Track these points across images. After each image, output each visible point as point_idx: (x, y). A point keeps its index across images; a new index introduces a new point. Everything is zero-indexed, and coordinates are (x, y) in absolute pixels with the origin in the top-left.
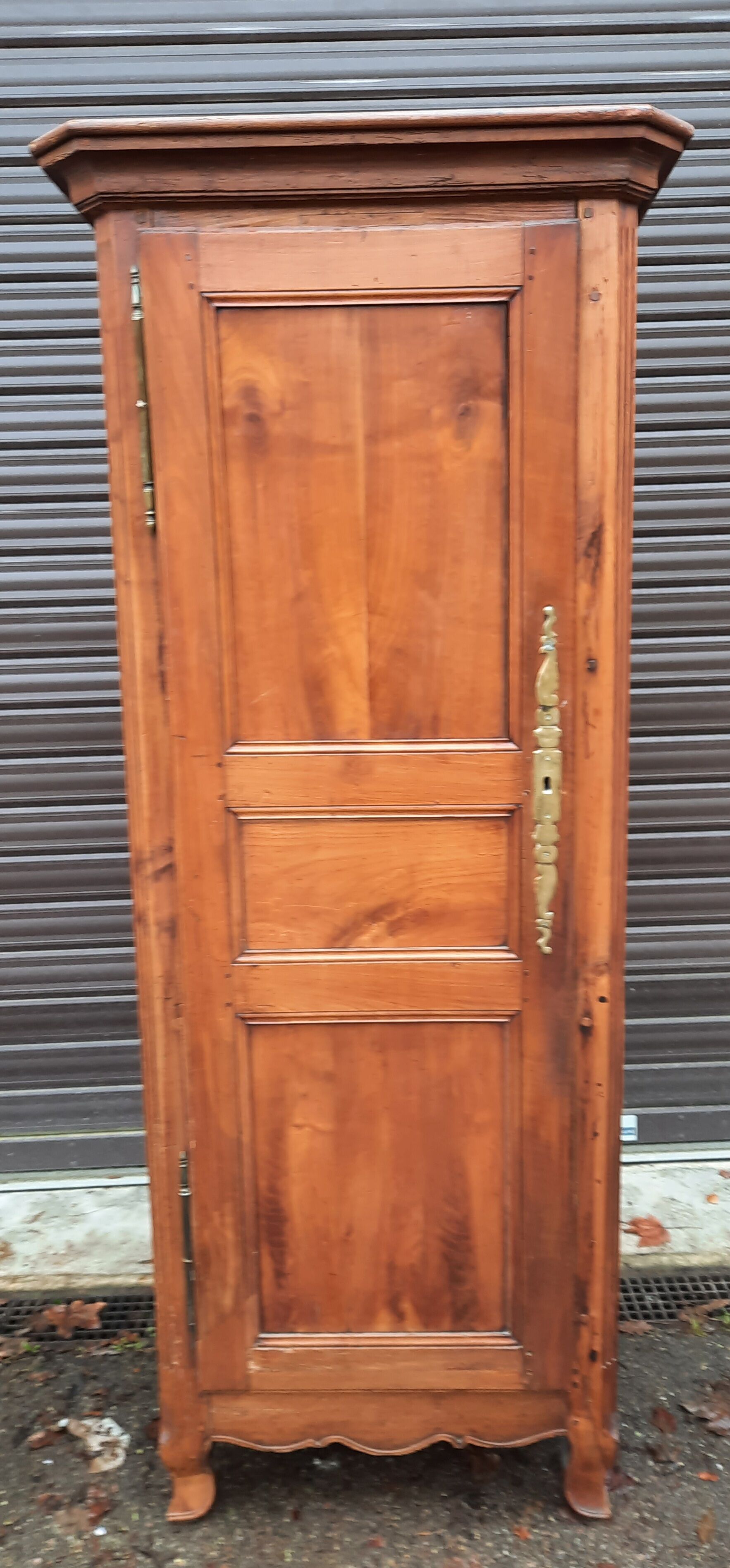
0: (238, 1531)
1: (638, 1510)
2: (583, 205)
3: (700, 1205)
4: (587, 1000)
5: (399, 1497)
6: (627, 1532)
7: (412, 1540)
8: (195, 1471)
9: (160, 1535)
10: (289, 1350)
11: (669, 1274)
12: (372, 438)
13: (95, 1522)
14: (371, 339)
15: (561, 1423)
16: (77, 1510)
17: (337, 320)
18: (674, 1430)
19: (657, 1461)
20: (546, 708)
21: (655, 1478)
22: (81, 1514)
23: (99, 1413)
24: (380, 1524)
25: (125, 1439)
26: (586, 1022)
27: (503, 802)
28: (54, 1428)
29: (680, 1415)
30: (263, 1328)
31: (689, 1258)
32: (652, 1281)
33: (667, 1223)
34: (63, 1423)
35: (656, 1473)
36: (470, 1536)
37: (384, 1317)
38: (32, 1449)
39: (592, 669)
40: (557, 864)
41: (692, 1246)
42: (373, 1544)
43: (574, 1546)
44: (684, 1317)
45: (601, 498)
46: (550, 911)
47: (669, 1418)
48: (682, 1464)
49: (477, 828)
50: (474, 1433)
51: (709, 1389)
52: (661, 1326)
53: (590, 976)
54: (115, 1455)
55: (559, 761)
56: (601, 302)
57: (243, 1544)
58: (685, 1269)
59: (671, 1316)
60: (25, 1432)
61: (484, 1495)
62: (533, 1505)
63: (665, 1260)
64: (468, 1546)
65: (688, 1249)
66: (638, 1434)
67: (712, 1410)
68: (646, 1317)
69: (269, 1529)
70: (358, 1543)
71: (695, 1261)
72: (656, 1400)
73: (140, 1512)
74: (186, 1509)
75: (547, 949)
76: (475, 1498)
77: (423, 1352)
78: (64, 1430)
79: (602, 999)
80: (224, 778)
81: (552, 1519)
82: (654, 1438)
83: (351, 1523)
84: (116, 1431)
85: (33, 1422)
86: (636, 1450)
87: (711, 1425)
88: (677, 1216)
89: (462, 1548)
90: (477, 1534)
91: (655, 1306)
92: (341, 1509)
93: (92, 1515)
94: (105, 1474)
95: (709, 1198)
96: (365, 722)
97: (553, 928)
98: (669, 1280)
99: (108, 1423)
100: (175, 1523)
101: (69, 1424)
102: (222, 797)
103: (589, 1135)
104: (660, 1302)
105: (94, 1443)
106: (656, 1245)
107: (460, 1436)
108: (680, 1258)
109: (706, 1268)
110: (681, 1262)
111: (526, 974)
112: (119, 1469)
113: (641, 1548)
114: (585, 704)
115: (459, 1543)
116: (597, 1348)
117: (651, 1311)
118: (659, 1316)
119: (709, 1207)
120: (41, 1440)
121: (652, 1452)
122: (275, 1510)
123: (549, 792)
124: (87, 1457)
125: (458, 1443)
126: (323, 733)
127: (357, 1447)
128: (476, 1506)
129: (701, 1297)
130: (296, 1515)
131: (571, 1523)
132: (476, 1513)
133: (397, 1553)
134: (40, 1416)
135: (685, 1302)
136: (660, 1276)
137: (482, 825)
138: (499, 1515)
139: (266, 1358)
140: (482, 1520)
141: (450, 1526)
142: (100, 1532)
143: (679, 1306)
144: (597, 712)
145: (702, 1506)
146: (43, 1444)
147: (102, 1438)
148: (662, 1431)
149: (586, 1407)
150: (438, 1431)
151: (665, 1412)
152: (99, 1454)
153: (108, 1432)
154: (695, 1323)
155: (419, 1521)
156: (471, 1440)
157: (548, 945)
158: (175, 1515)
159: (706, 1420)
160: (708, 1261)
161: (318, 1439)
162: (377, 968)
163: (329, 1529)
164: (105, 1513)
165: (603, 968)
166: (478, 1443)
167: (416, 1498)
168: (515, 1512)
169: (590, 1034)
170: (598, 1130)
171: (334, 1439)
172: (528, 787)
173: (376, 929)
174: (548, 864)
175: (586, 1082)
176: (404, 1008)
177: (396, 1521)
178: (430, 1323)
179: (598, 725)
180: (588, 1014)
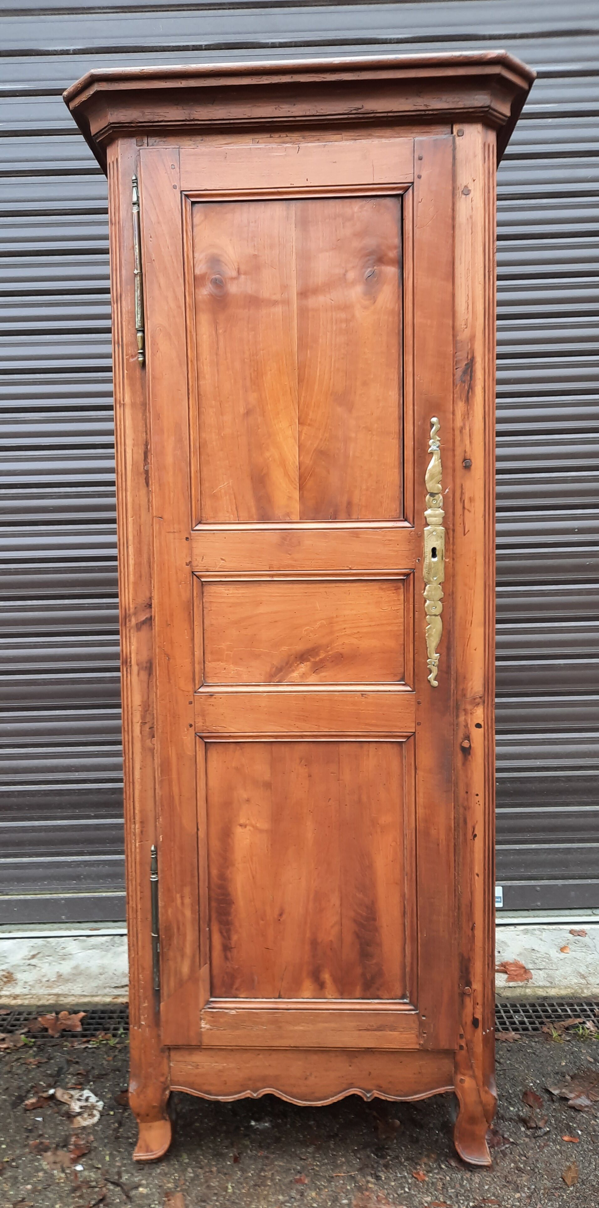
0: (190, 1170)
1: (515, 1162)
2: (457, 128)
3: (554, 954)
4: (466, 726)
5: (318, 1148)
6: (506, 1177)
7: (330, 1179)
8: (156, 1118)
9: (127, 1172)
10: (233, 1012)
11: (533, 1001)
12: (303, 294)
13: (75, 1161)
14: (303, 223)
15: (450, 1081)
16: (60, 1152)
17: (279, 208)
18: (541, 1106)
19: (528, 1128)
20: (432, 495)
21: (527, 1140)
22: (64, 1156)
23: (80, 1086)
24: (303, 1167)
25: (100, 1104)
26: (466, 744)
27: (401, 567)
28: (45, 1095)
29: (546, 1097)
30: (213, 993)
31: (548, 990)
32: (518, 1006)
33: (530, 966)
34: (52, 1091)
35: (527, 1136)
36: (378, 1178)
37: (308, 985)
38: (26, 1110)
39: (468, 467)
40: (441, 615)
41: (551, 983)
42: (299, 1181)
43: (462, 1186)
44: (545, 1029)
45: (472, 338)
46: (436, 653)
47: (537, 1098)
48: (548, 1129)
49: (381, 589)
50: (379, 1088)
51: (568, 1078)
52: (527, 1036)
53: (469, 707)
54: (92, 1115)
55: (443, 536)
56: (471, 196)
57: (193, 1179)
58: (545, 998)
59: (535, 1029)
60: (21, 1099)
61: (387, 1149)
62: (428, 1156)
63: (529, 991)
64: (375, 1184)
65: (548, 984)
66: (512, 1109)
67: (571, 1092)
68: (516, 1030)
69: (214, 1169)
70: (287, 1181)
71: (553, 992)
72: (526, 1086)
73: (111, 1155)
74: (148, 1150)
75: (435, 683)
76: (380, 1150)
77: (340, 1014)
78: (53, 1097)
79: (478, 726)
81: (443, 1166)
82: (524, 1112)
83: (280, 1166)
84: (93, 1099)
85: (28, 1092)
86: (511, 1119)
87: (570, 1102)
88: (537, 961)
89: (370, 1185)
90: (383, 1176)
91: (522, 1023)
92: (272, 1156)
93: (72, 1156)
94: (84, 1128)
95: (562, 949)
96: (296, 506)
97: (438, 666)
98: (533, 1005)
99: (86, 1093)
100: (139, 1162)
101: (55, 1093)
102: (188, 564)
103: (470, 836)
104: (526, 1020)
105: (76, 1107)
106: (521, 981)
107: (369, 1091)
108: (541, 990)
109: (562, 998)
110: (541, 993)
111: (419, 703)
112: (94, 1125)
113: (517, 1188)
114: (462, 493)
115: (368, 1182)
116: (479, 1016)
117: (519, 1027)
118: (526, 1029)
119: (562, 955)
120: (33, 1104)
121: (524, 1121)
122: (219, 1155)
123: (435, 559)
124: (70, 1116)
125: (367, 1097)
127: (286, 1098)
128: (383, 1157)
129: (559, 1017)
130: (236, 1160)
131: (459, 1170)
132: (382, 1162)
133: (319, 1189)
134: (32, 1087)
135: (545, 1020)
136: (524, 1002)
137: (385, 586)
138: (401, 1164)
139: (215, 1017)
140: (386, 1166)
141: (360, 1170)
142: (79, 1168)
143: (542, 1023)
144: (471, 500)
145: (567, 1160)
146: (35, 1107)
147: (83, 1104)
148: (530, 1106)
149: (471, 1067)
150: (351, 1086)
151: (534, 1094)
152: (79, 1114)
153: (87, 1099)
154: (555, 1034)
155: (336, 1167)
156: (376, 1094)
157: (435, 679)
158: (139, 1155)
159: (567, 1099)
160: (563, 992)
161: (255, 1091)
162: (304, 698)
163: (262, 1170)
164: (84, 1155)
165: (478, 700)
166: (384, 1096)
167: (333, 1150)
168: (414, 1161)
169: (469, 754)
170: (476, 832)
171: (267, 1091)
172: (420, 556)
173: (304, 668)
174: (435, 615)
175: (467, 792)
176: (325, 730)
177: (317, 1165)
178: (344, 991)
179: (472, 510)
180: (468, 737)
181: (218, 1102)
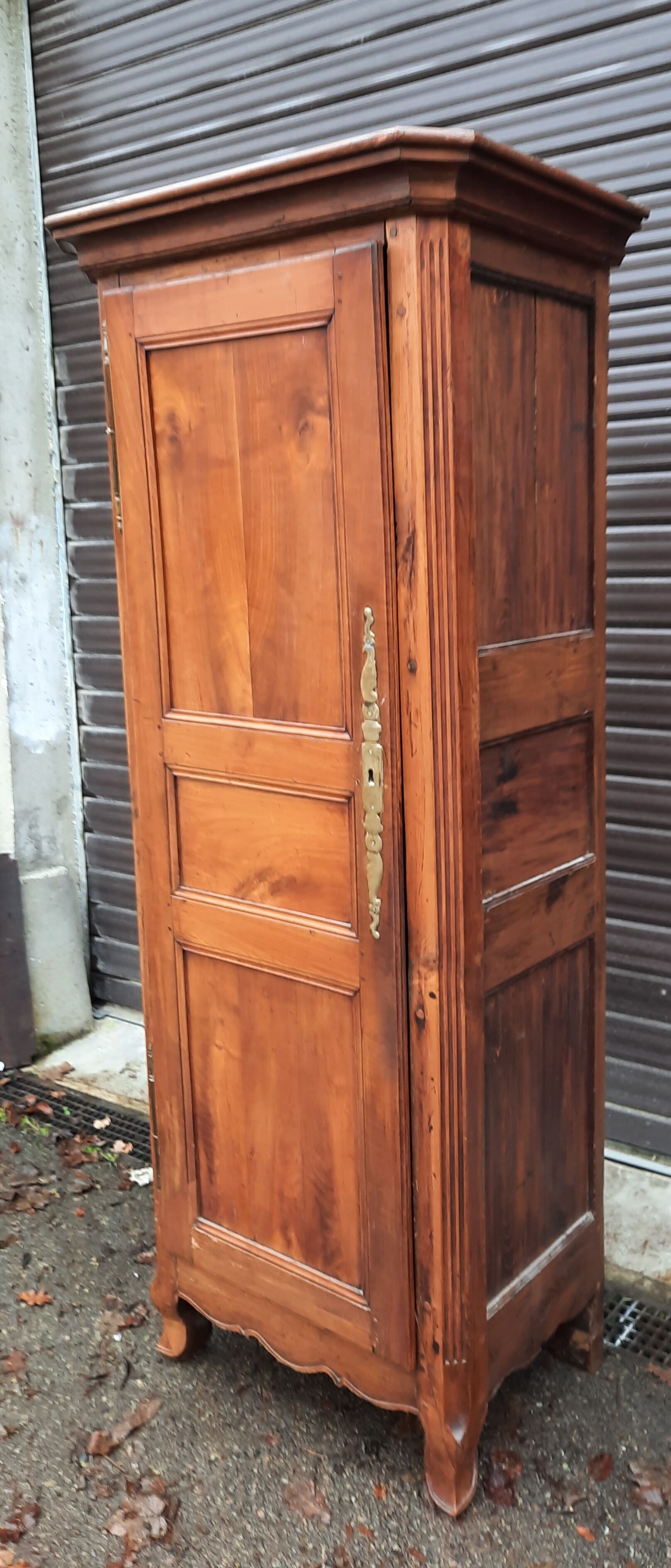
2: (389, 225)
4: (419, 993)
7: (298, 1452)
8: (178, 1319)
10: (215, 1240)
12: (246, 452)
13: (121, 1329)
14: (241, 368)
15: (414, 1402)
16: (120, 1316)
17: (218, 352)
20: (368, 704)
21: (537, 1510)
24: (288, 1428)
26: (420, 1014)
27: (339, 787)
30: (201, 1213)
35: (543, 1506)
36: (341, 1473)
37: (278, 1236)
39: (413, 671)
40: (382, 853)
42: (267, 1439)
45: (413, 505)
46: (378, 898)
48: (574, 1510)
49: (328, 809)
50: (349, 1377)
53: (423, 970)
55: (380, 756)
56: (406, 316)
62: (414, 1476)
64: (331, 1478)
66: (566, 1467)
72: (615, 1447)
74: (168, 1346)
75: (377, 934)
77: (299, 1283)
79: (433, 995)
80: (162, 738)
81: (414, 1494)
82: (575, 1477)
83: (270, 1416)
86: (549, 1478)
87: (640, 1491)
89: (325, 1477)
90: (348, 1474)
92: (274, 1402)
93: (124, 1323)
96: (250, 701)
97: (380, 914)
102: (162, 754)
103: (425, 1127)
107: (339, 1376)
111: (362, 954)
114: (408, 703)
115: (327, 1472)
116: (438, 1341)
120: (147, 1258)
121: (560, 1487)
122: (231, 1379)
123: (372, 784)
125: (338, 1382)
126: (224, 709)
127: (269, 1347)
128: (370, 1453)
132: (364, 1457)
133: (277, 1456)
137: (332, 807)
138: (379, 1469)
139: (202, 1239)
140: (363, 1465)
141: (334, 1457)
142: (117, 1337)
144: (418, 713)
145: (553, 1554)
148: (590, 1474)
149: (432, 1395)
150: (322, 1362)
151: (611, 1460)
155: (317, 1441)
156: (346, 1382)
157: (377, 930)
158: (160, 1347)
159: (636, 1484)
161: (243, 1327)
162: (260, 922)
163: (252, 1412)
165: (431, 964)
166: (352, 1388)
168: (394, 1473)
169: (424, 1027)
170: (432, 1124)
171: (254, 1333)
172: (359, 776)
173: (262, 888)
174: (375, 852)
175: (422, 1073)
176: (279, 963)
177: (301, 1432)
178: (309, 1257)
179: (419, 724)
180: (422, 1006)
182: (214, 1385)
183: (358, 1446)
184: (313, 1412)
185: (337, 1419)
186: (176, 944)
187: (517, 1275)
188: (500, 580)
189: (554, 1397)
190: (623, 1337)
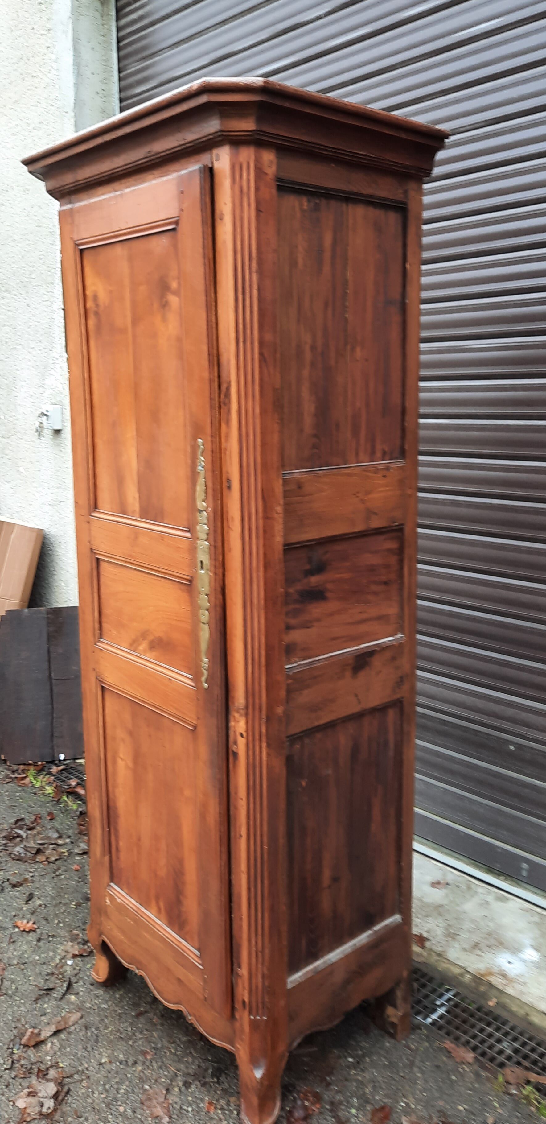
2: (213, 152)
4: (235, 732)
7: (163, 1067)
8: (100, 954)
9: (82, 981)
10: (119, 900)
13: (74, 956)
14: (131, 259)
15: (232, 1044)
16: (77, 947)
17: (119, 250)
20: (200, 511)
22: (76, 950)
24: (162, 1047)
26: (234, 749)
27: (184, 572)
30: (112, 880)
36: (188, 1087)
37: (153, 903)
39: (229, 487)
40: (209, 625)
42: (144, 1053)
45: (229, 362)
46: (206, 658)
49: (181, 590)
50: (195, 1017)
52: (481, 1065)
53: (237, 715)
55: (207, 551)
56: (225, 222)
57: (103, 1010)
64: (179, 1090)
69: (121, 1012)
70: (141, 1048)
74: (98, 974)
75: (206, 685)
77: (163, 940)
79: (242, 735)
80: (90, 530)
81: (233, 1112)
83: (153, 1036)
89: (176, 1089)
90: (193, 1088)
93: (77, 953)
96: (137, 507)
97: (208, 671)
102: (89, 542)
103: (238, 834)
107: (189, 1015)
111: (198, 699)
114: (227, 512)
116: (246, 999)
123: (202, 572)
125: (189, 1018)
126: (124, 511)
127: (151, 986)
132: (208, 1079)
133: (148, 1067)
137: (182, 587)
138: (216, 1090)
139: (112, 899)
144: (233, 519)
149: (242, 1039)
150: (179, 1002)
155: (179, 1061)
157: (206, 683)
158: (94, 974)
161: (137, 969)
162: (142, 670)
163: (141, 1032)
164: (82, 956)
165: (242, 711)
166: (197, 1025)
169: (237, 758)
170: (242, 832)
171: (143, 973)
172: (195, 565)
173: (145, 644)
174: (204, 623)
175: (236, 794)
177: (170, 1051)
178: (171, 923)
179: (233, 529)
180: (235, 743)
181: (120, 963)
182: (123, 1007)
183: (206, 1070)
184: (184, 1039)
185: (199, 1047)
186: (98, 682)
187: (322, 957)
188: (308, 421)
189: (364, 1056)
190: (435, 1016)
